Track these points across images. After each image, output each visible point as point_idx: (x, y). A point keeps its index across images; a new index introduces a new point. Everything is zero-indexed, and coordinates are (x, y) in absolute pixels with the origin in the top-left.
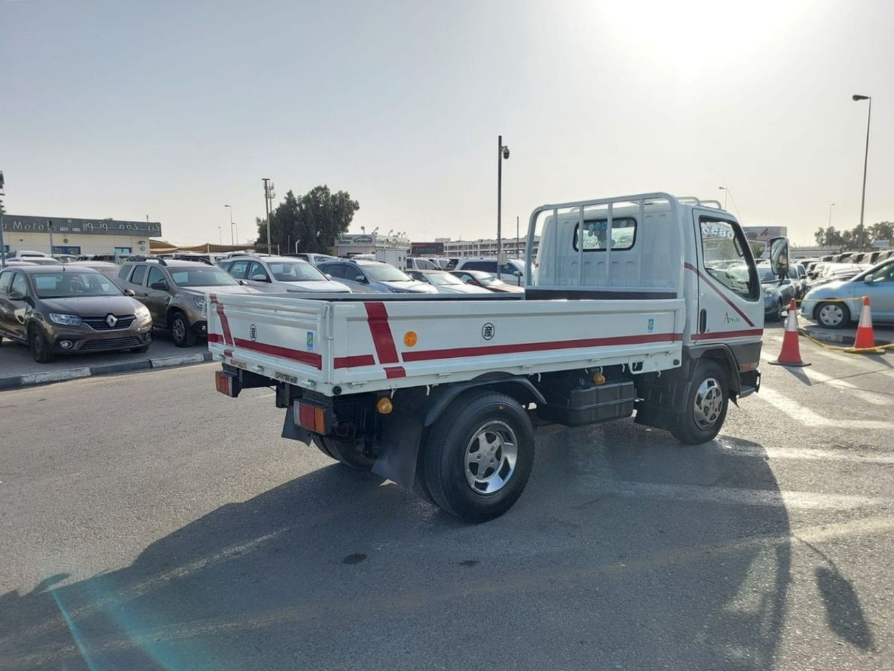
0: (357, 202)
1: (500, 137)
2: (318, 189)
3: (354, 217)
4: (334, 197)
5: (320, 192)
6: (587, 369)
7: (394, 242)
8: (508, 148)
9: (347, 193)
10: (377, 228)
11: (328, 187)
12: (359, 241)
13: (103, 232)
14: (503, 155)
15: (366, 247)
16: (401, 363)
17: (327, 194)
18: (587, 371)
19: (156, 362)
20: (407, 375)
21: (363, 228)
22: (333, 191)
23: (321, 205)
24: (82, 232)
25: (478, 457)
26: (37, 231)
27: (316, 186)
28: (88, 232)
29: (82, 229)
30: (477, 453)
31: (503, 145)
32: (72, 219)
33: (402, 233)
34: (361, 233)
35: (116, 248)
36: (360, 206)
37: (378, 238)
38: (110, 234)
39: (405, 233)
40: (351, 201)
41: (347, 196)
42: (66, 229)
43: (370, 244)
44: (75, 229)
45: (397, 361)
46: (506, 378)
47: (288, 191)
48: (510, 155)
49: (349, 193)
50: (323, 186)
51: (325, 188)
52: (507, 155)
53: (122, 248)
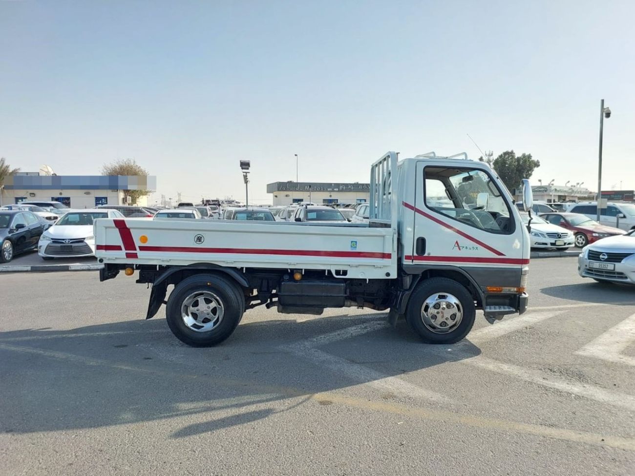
0: (538, 161)
1: (603, 101)
2: (505, 154)
3: (533, 173)
4: (518, 159)
5: (507, 156)
6: (290, 269)
7: (570, 191)
8: (610, 109)
9: (530, 155)
10: (553, 180)
11: (514, 152)
12: (536, 191)
13: (350, 190)
14: (604, 115)
15: (542, 195)
16: (138, 251)
17: (513, 157)
18: (289, 271)
20: (139, 257)
21: (540, 181)
22: (518, 154)
23: (507, 165)
24: (339, 191)
25: (197, 311)
26: (316, 191)
27: (505, 151)
28: (342, 191)
29: (339, 189)
30: (196, 308)
31: (605, 107)
32: (334, 184)
33: (580, 183)
34: (539, 184)
35: (357, 200)
36: (540, 164)
37: (553, 188)
38: (354, 192)
39: (583, 183)
40: (533, 161)
41: (530, 156)
42: (331, 189)
43: (545, 193)
44: (335, 190)
45: (136, 250)
46: (215, 267)
47: (480, 157)
48: (611, 115)
49: (532, 155)
50: (510, 151)
51: (512, 152)
52: (608, 115)
53: (361, 200)
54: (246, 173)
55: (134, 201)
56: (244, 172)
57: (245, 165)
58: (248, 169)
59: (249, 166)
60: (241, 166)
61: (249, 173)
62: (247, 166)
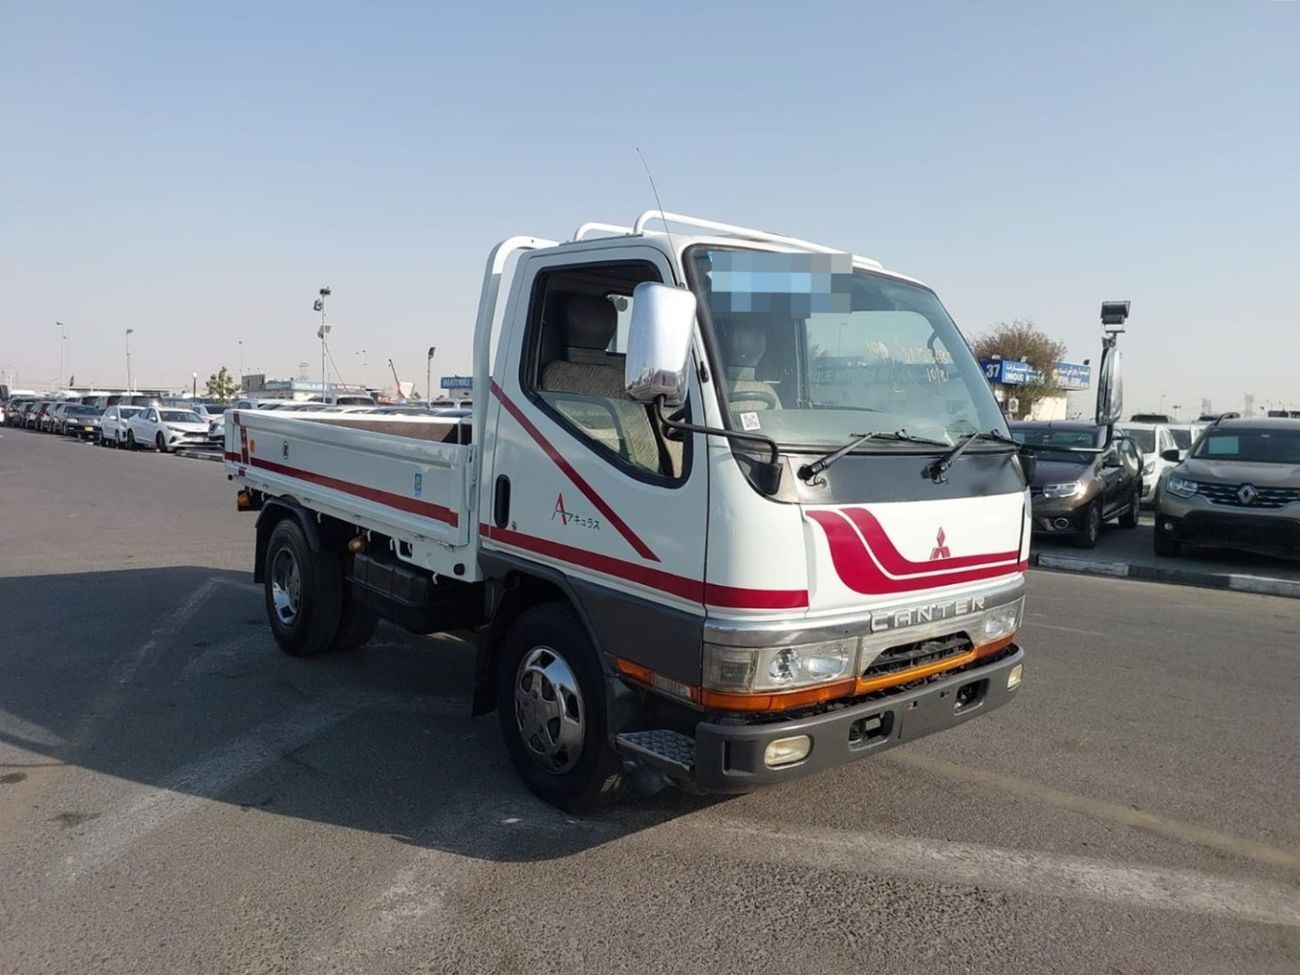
19: (1044, 558)
20: (246, 476)
54: (1115, 333)
55: (1025, 409)
56: (1107, 332)
57: (1114, 313)
58: (1120, 322)
59: (1126, 316)
60: (1102, 316)
61: (1123, 332)
62: (1119, 316)
